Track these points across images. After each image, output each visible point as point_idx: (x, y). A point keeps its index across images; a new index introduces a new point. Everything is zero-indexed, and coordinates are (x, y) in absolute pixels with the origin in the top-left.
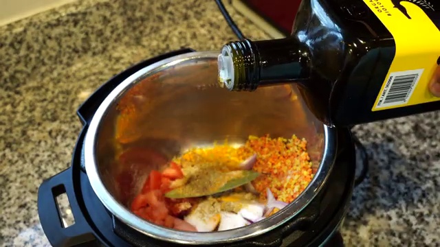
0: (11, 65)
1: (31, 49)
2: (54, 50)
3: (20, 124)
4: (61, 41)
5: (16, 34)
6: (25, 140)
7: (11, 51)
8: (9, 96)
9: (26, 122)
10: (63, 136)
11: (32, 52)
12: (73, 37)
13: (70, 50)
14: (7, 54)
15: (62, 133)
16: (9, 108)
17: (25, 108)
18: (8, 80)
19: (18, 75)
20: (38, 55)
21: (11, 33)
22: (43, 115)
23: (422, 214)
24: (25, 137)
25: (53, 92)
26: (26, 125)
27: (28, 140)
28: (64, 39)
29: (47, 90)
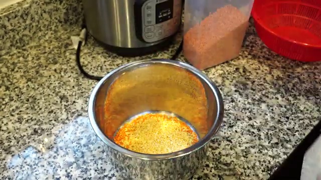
0: (20, 30)
1: (33, 20)
2: (47, 21)
3: (33, 68)
4: (51, 14)
5: (25, 8)
6: (39, 76)
7: (21, 21)
8: (19, 52)
9: (36, 66)
10: (65, 71)
11: (34, 21)
12: (59, 11)
13: (57, 21)
14: (19, 23)
15: (64, 70)
16: (21, 59)
17: (33, 58)
18: (18, 41)
19: (25, 38)
20: (37, 24)
21: (22, 8)
22: (47, 61)
23: (295, 95)
24: (39, 74)
25: (49, 48)
26: (37, 68)
27: (41, 76)
28: (53, 13)
29: (45, 47)
